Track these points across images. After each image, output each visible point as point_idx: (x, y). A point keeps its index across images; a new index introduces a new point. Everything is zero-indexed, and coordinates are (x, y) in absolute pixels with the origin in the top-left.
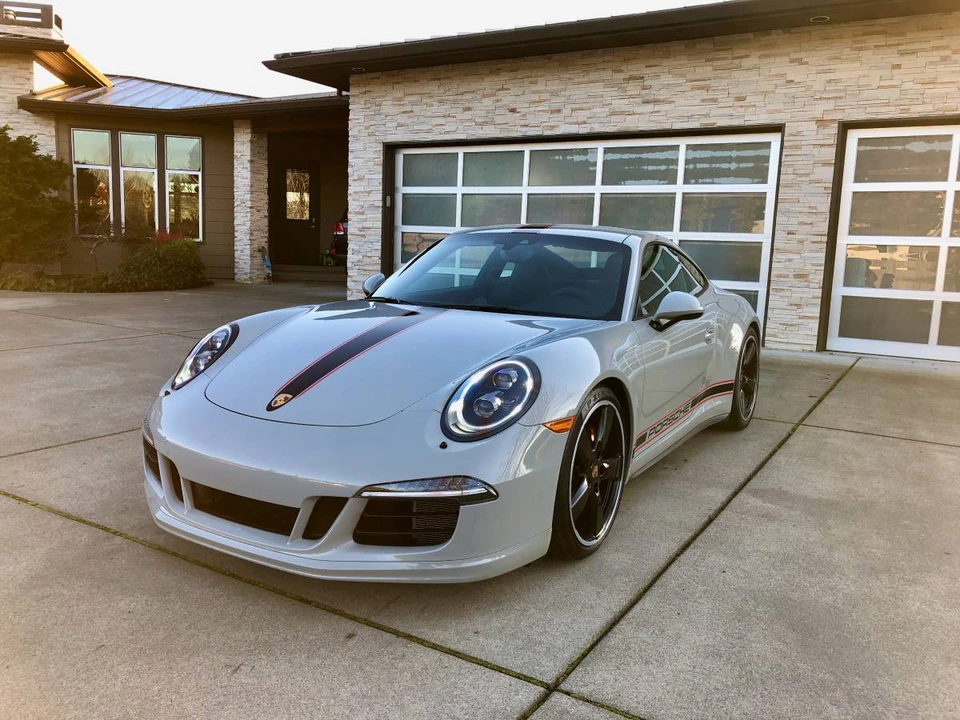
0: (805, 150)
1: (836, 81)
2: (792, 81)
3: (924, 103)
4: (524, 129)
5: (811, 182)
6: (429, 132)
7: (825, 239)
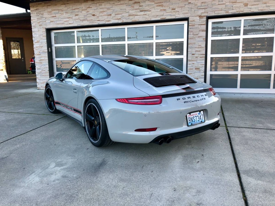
0: (196, 26)
1: (205, 3)
2: (190, 3)
3: (233, 9)
4: (98, 22)
5: (199, 37)
6: (63, 24)
7: (204, 56)
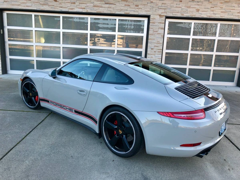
0: (156, 24)
1: (165, 4)
2: (152, 2)
3: (187, 13)
4: (61, 8)
5: (158, 34)
7: (161, 51)
